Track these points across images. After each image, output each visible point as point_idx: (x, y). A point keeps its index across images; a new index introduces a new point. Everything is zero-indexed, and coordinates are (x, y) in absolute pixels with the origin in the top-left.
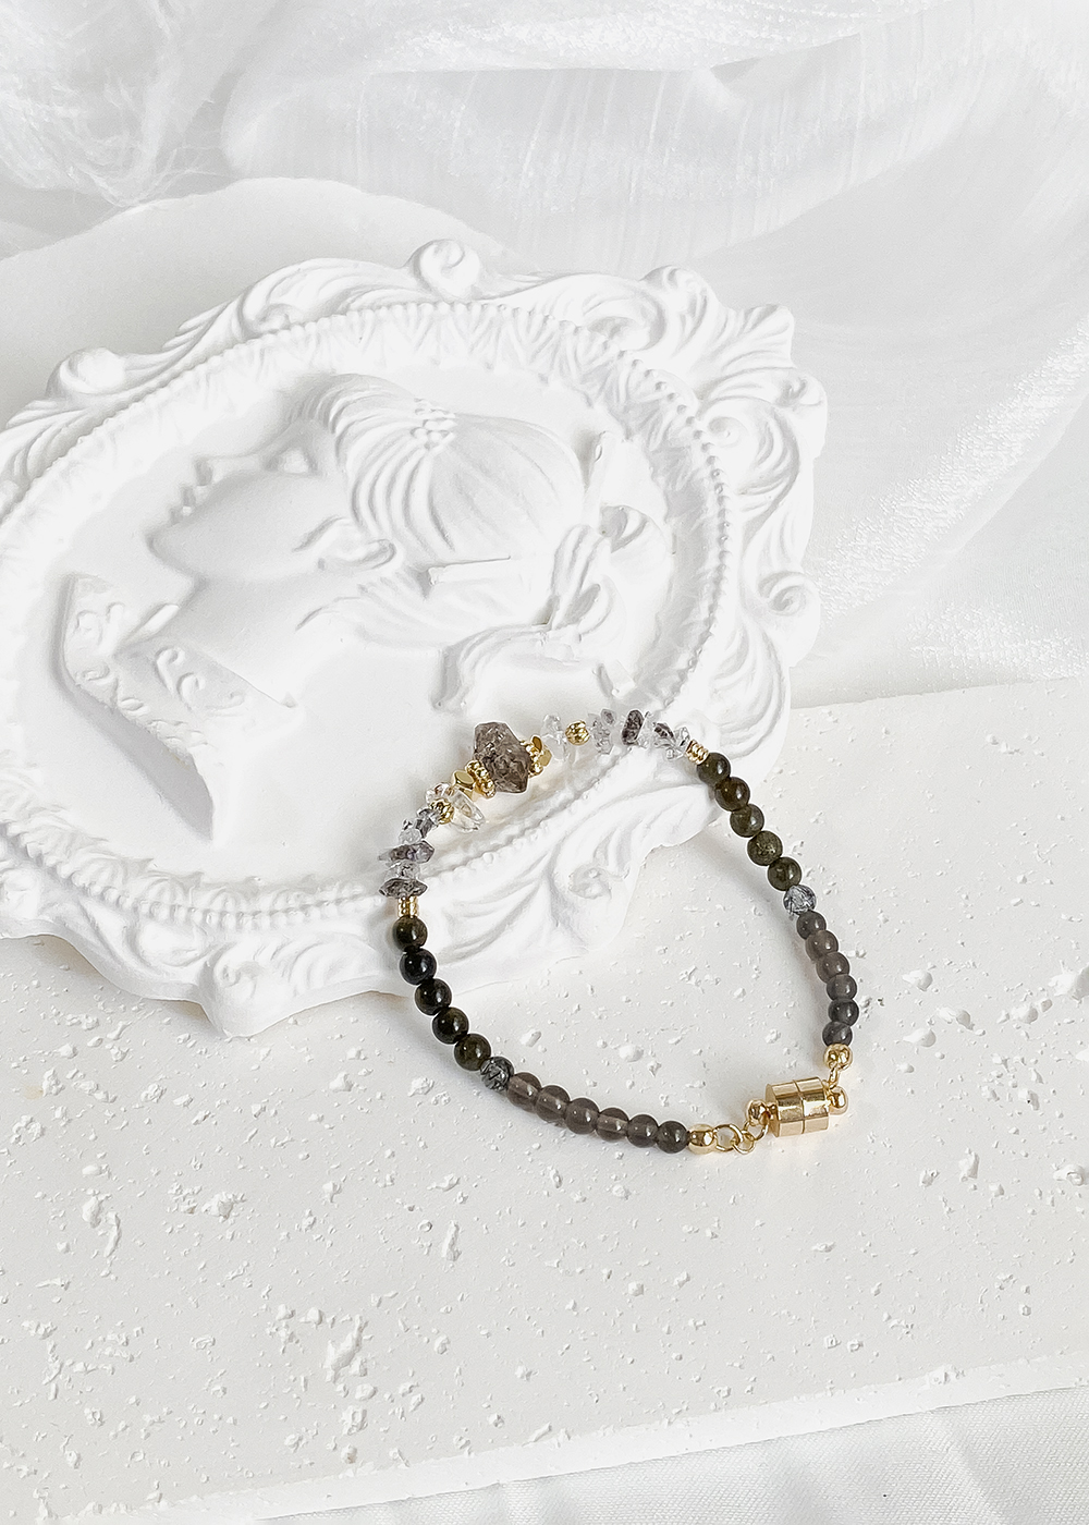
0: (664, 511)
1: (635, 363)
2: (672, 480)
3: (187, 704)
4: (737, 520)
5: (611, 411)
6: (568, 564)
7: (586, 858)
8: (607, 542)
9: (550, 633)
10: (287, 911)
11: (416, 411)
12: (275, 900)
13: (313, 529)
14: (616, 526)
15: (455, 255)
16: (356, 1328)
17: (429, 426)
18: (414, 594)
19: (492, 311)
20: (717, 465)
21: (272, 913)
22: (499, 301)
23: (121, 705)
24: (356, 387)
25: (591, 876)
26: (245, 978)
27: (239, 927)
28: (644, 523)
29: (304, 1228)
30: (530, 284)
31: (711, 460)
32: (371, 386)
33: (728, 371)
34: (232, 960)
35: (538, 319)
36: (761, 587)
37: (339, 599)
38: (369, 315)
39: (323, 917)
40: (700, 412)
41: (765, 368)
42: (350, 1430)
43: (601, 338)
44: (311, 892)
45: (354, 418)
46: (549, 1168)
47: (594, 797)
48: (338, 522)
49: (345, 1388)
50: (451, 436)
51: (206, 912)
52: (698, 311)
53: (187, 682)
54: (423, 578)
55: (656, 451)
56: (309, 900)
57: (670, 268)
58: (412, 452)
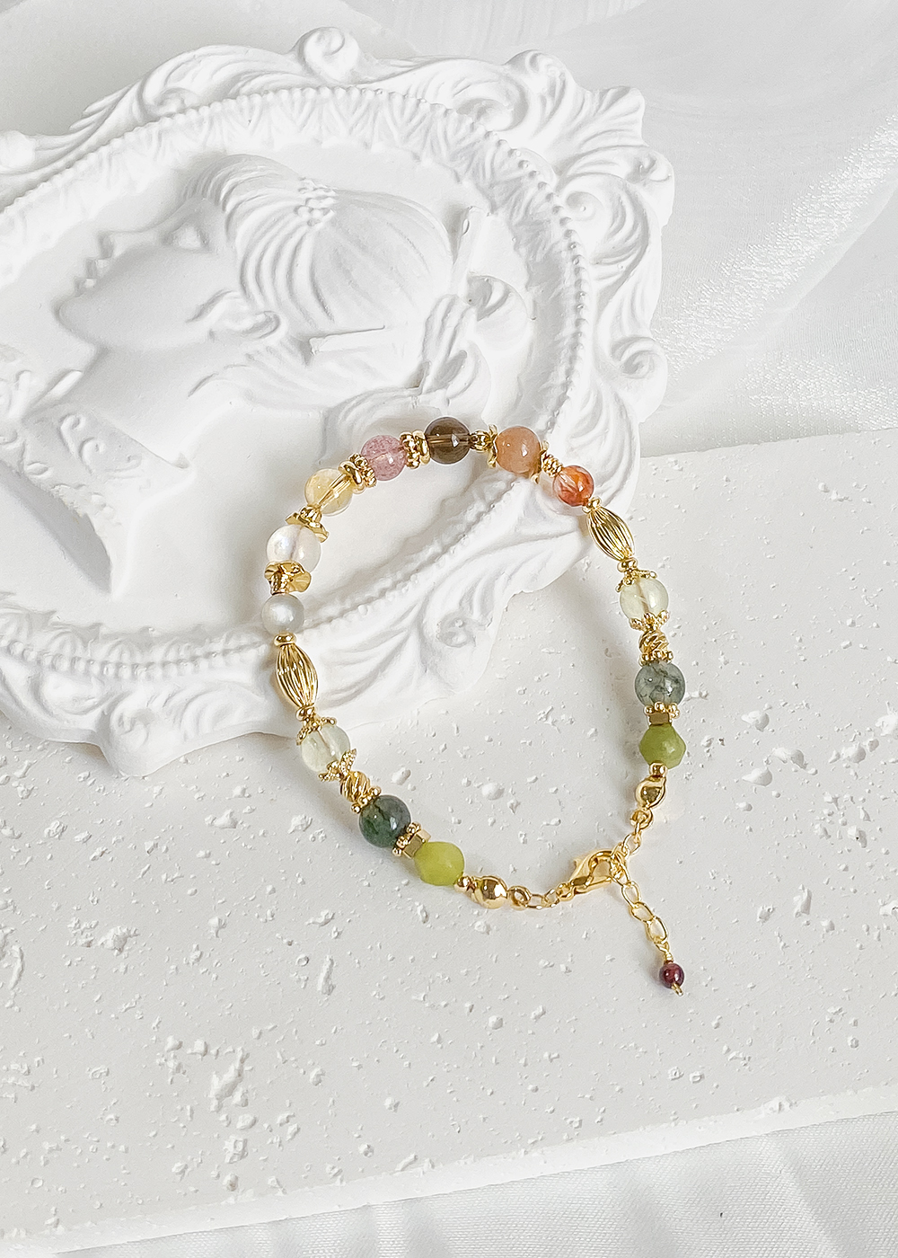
0: (525, 279)
1: (499, 143)
2: (533, 250)
3: (87, 467)
4: (592, 288)
5: (477, 186)
6: (437, 332)
7: (452, 606)
8: (473, 310)
9: (421, 398)
10: (178, 662)
11: (300, 190)
12: (167, 651)
13: (205, 301)
14: (482, 297)
15: (336, 43)
16: (238, 1060)
17: (312, 204)
18: (296, 361)
19: (369, 95)
20: (574, 238)
21: (164, 664)
22: (376, 85)
23: (28, 469)
24: (244, 169)
25: (457, 625)
26: (139, 726)
27: (134, 677)
28: (507, 293)
29: (191, 963)
30: (406, 69)
31: (568, 233)
32: (259, 167)
33: (585, 149)
34: (128, 708)
35: (412, 101)
36: (613, 349)
37: (228, 366)
38: (257, 99)
39: (211, 667)
40: (559, 188)
41: (618, 146)
42: (231, 1159)
43: (469, 121)
44: (201, 643)
45: (242, 197)
46: (417, 904)
47: (460, 552)
48: (229, 295)
49: (227, 1117)
50: (331, 214)
51: (104, 664)
52: (556, 94)
53: (88, 447)
54: (304, 347)
55: (519, 224)
56: (199, 651)
57: (532, 54)
58: (294, 231)
